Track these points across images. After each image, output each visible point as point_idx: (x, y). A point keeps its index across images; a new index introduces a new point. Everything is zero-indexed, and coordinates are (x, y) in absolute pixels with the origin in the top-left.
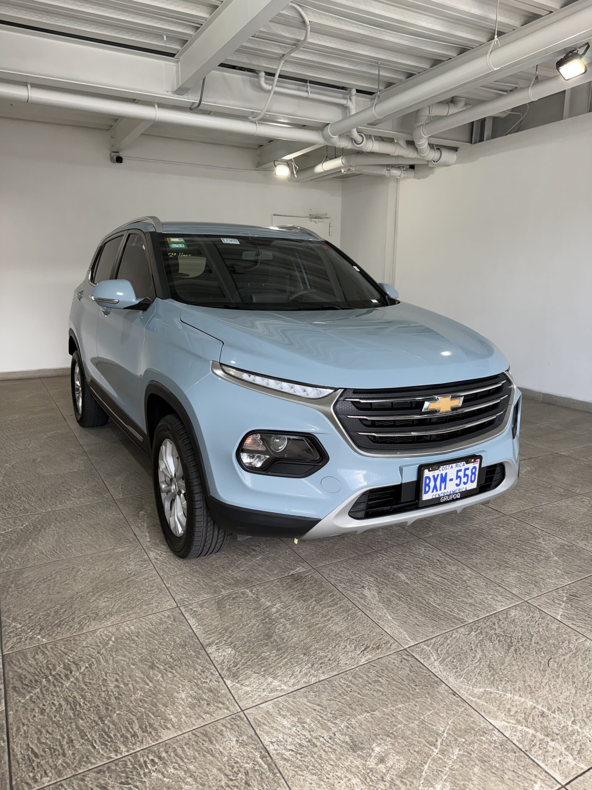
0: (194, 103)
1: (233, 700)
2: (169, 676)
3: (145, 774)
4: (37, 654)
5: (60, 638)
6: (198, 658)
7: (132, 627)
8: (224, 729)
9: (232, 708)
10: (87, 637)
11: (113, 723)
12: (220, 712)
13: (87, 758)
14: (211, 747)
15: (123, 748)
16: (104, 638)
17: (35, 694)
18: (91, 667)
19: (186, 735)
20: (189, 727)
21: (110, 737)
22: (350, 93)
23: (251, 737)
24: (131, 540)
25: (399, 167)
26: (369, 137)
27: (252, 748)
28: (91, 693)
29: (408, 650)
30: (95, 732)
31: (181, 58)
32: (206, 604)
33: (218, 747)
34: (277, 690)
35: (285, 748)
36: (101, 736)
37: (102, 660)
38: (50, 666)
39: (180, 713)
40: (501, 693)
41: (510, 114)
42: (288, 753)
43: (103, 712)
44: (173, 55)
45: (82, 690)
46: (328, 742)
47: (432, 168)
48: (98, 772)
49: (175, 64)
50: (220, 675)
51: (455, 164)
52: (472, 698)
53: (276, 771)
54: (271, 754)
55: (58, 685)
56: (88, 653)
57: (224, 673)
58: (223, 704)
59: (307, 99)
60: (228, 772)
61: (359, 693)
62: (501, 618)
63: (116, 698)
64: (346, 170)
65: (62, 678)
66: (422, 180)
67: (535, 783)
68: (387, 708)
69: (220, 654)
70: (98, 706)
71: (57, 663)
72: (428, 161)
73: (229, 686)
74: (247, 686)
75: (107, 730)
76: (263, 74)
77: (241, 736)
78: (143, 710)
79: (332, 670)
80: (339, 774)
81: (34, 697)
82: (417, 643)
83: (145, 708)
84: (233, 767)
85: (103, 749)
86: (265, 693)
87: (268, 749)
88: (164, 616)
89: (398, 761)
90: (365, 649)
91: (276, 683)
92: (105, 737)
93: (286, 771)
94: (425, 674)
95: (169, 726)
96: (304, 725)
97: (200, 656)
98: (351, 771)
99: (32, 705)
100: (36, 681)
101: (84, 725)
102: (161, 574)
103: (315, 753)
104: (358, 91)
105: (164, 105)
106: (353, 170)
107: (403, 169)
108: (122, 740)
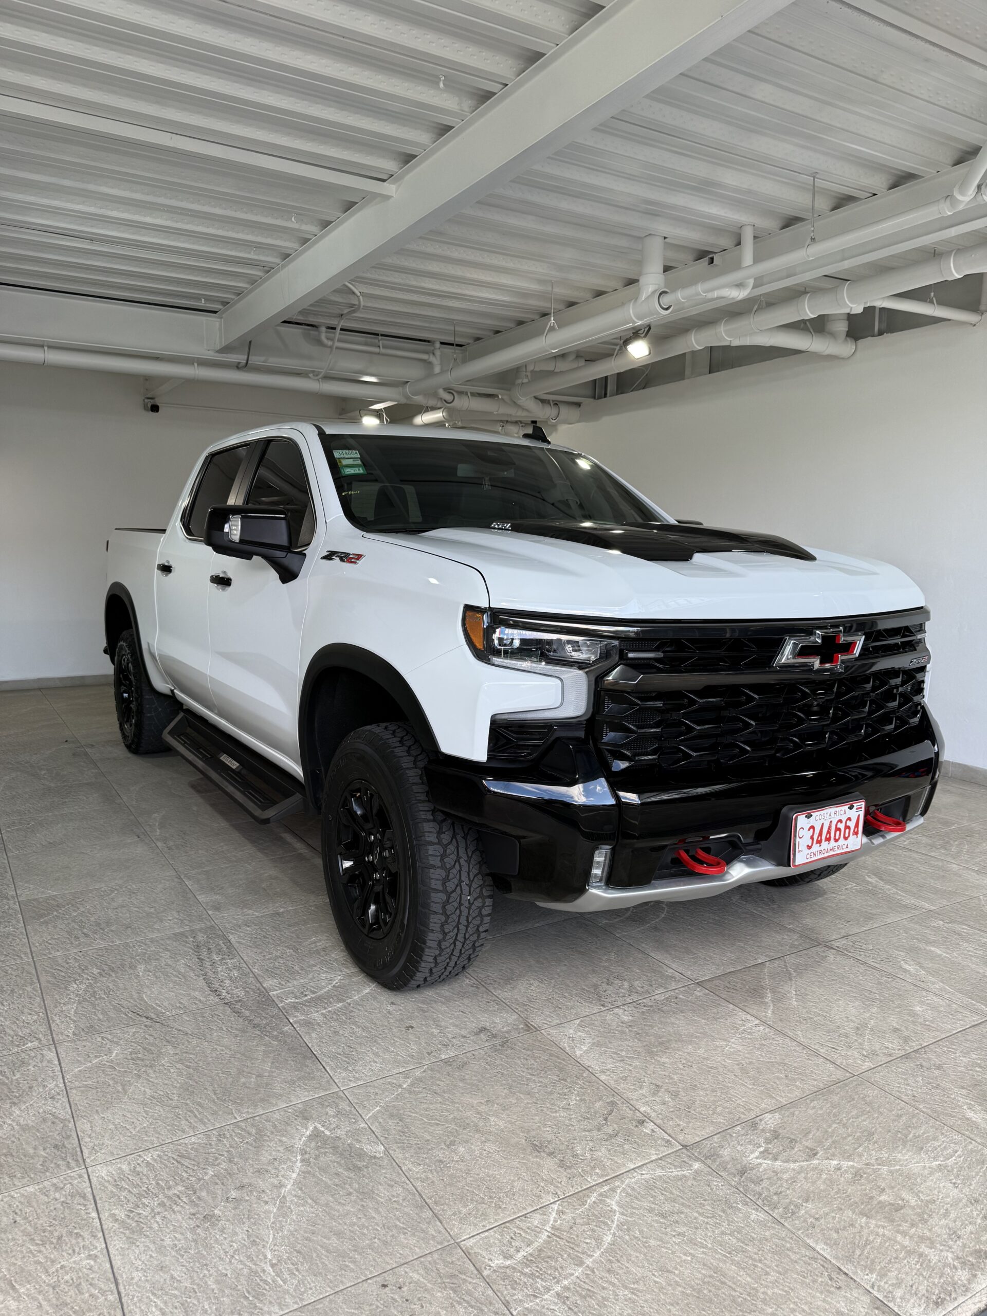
0: (241, 362)
22: (433, 346)
26: (461, 393)
31: (224, 316)
44: (215, 312)
47: (555, 426)
49: (219, 320)
50: (204, 908)
51: (578, 421)
53: (232, 948)
59: (379, 354)
64: (452, 424)
69: (208, 899)
72: (546, 418)
74: (225, 913)
76: (323, 329)
87: (230, 939)
93: (239, 948)
104: (442, 343)
105: (203, 363)
106: (460, 424)
107: (521, 425)
108: (117, 937)
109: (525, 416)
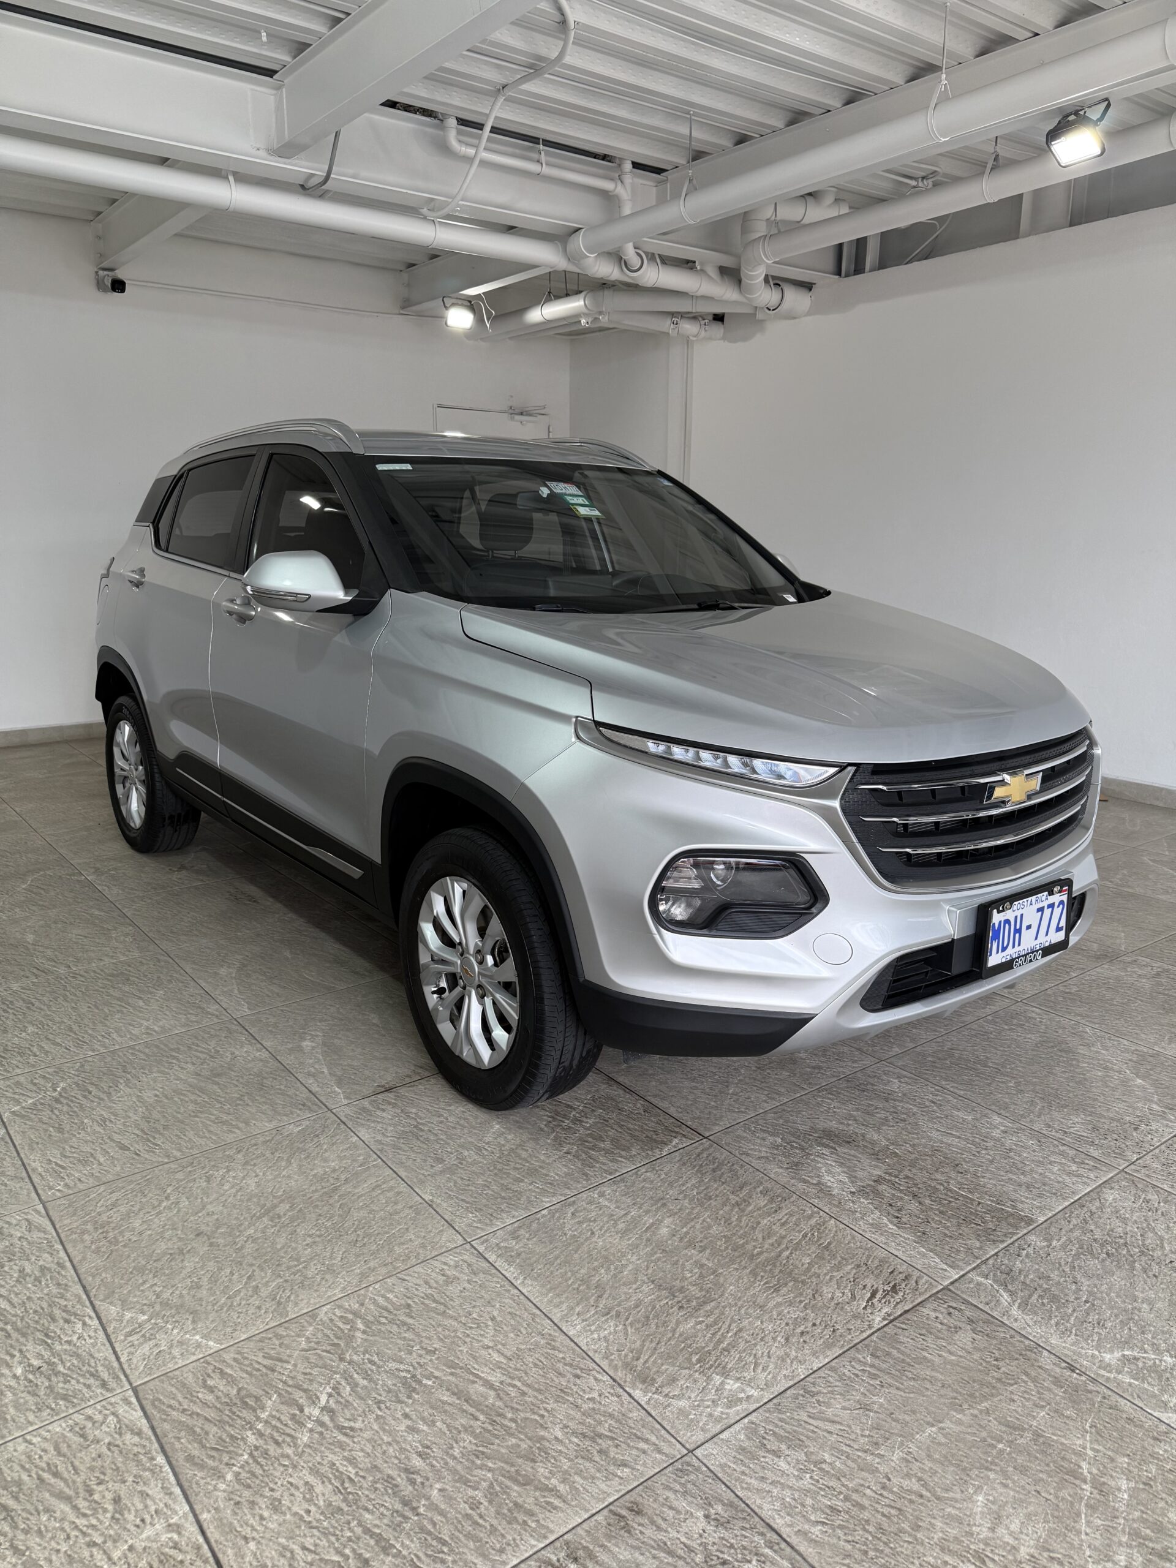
0: (312, 175)
1: (663, 1432)
2: (513, 1395)
4: (209, 1376)
5: (244, 1337)
6: (554, 1348)
7: (390, 1296)
8: (670, 1494)
9: (666, 1449)
10: (303, 1329)
11: (438, 1510)
12: (647, 1460)
14: (661, 1536)
16: (340, 1324)
17: (242, 1467)
18: (339, 1394)
19: (599, 1517)
20: (598, 1500)
21: (444, 1543)
22: (620, 169)
23: (731, 1504)
24: (308, 1104)
25: (694, 317)
27: (743, 1528)
28: (362, 1450)
29: (951, 1287)
30: (408, 1535)
31: (286, 81)
32: (522, 1231)
33: (673, 1534)
34: (740, 1400)
35: (808, 1521)
36: (425, 1544)
37: (356, 1376)
38: (250, 1402)
39: (566, 1472)
40: (1153, 1357)
42: (817, 1530)
43: (408, 1490)
44: (270, 73)
45: (342, 1446)
46: (881, 1495)
47: (764, 322)
49: (274, 92)
50: (615, 1380)
51: (809, 314)
52: (1105, 1374)
54: (785, 1536)
55: (284, 1441)
56: (320, 1363)
57: (619, 1375)
58: (647, 1441)
59: (538, 177)
61: (898, 1388)
62: (1094, 1209)
63: (420, 1455)
64: (590, 319)
65: (286, 1425)
66: (739, 343)
68: (962, 1411)
69: (596, 1336)
70: (391, 1477)
71: (261, 1392)
72: (756, 307)
73: (643, 1403)
74: (678, 1397)
75: (430, 1527)
76: (452, 122)
77: (710, 1505)
78: (489, 1475)
79: (828, 1346)
81: (244, 1475)
82: (962, 1273)
83: (490, 1470)
86: (719, 1409)
87: (775, 1526)
88: (445, 1263)
89: (1028, 1518)
90: (873, 1295)
91: (731, 1385)
92: (434, 1543)
94: (1002, 1335)
95: (557, 1502)
96: (823, 1466)
97: (557, 1344)
98: (949, 1551)
99: (247, 1493)
100: (232, 1437)
101: (377, 1522)
102: (403, 1174)
104: (636, 165)
105: (246, 178)
106: (604, 320)
107: (703, 322)
108: (471, 1544)
109: (736, 302)
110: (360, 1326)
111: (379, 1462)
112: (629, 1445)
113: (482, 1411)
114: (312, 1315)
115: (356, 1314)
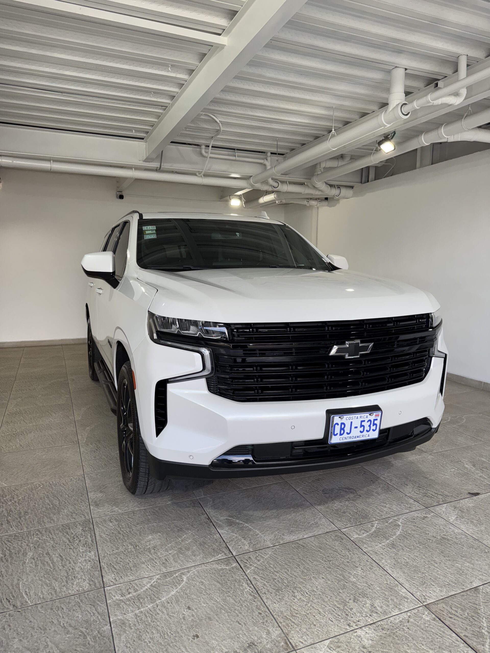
0: (158, 167)
1: (90, 515)
3: (31, 538)
6: (82, 496)
7: (54, 482)
8: (79, 525)
9: (87, 517)
10: (28, 485)
11: (26, 520)
12: (80, 518)
13: (7, 531)
14: (68, 531)
15: (25, 529)
19: (58, 526)
20: (61, 523)
21: (21, 524)
22: (266, 155)
23: (90, 528)
24: (75, 441)
25: (316, 199)
26: (283, 182)
27: (88, 532)
28: (20, 507)
29: (198, 500)
30: (15, 522)
31: (148, 140)
32: (100, 474)
33: (72, 530)
36: (17, 524)
37: (31, 495)
38: (4, 496)
39: (60, 517)
40: (234, 520)
41: (384, 165)
42: (104, 536)
43: (22, 515)
44: (143, 139)
45: (16, 506)
46: (127, 532)
47: (338, 200)
48: (10, 536)
49: (145, 143)
50: (89, 504)
51: (352, 197)
52: (216, 521)
53: (94, 541)
56: (26, 492)
57: (92, 503)
58: (84, 515)
59: (235, 160)
60: (71, 540)
61: (157, 516)
63: (31, 510)
64: (279, 201)
66: (332, 208)
67: (221, 554)
68: (168, 522)
69: (95, 496)
70: (21, 512)
72: (332, 196)
73: (91, 509)
74: (100, 509)
75: (21, 521)
76: (203, 147)
77: (85, 528)
79: (149, 506)
80: (124, 544)
82: (205, 497)
83: (44, 515)
84: (74, 538)
85: (15, 528)
86: (108, 513)
87: (96, 533)
88: (74, 478)
89: (158, 542)
91: (117, 509)
92: (19, 524)
93: (99, 541)
95: (52, 522)
96: (120, 526)
97: (84, 496)
102: (83, 459)
103: (118, 536)
104: (272, 153)
105: (137, 168)
106: (284, 201)
107: (318, 201)
108: (26, 526)
109: (321, 195)
110: (41, 486)
111: (21, 510)
112: (79, 515)
113: (52, 504)
114: (32, 483)
115: (43, 484)
